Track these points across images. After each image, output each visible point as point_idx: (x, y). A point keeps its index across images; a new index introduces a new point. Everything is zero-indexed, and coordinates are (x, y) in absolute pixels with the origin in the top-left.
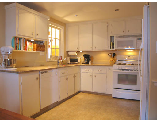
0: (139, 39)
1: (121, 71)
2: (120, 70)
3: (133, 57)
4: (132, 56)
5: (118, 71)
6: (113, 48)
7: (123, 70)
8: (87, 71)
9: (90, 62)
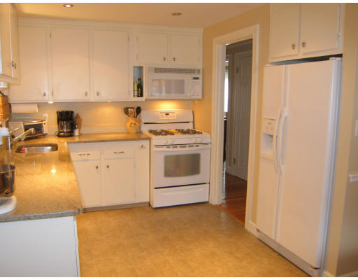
0: (195, 78)
1: (171, 149)
2: (168, 146)
3: (175, 115)
4: (173, 112)
5: (165, 149)
6: (141, 95)
7: (175, 146)
8: (85, 157)
9: (76, 132)
